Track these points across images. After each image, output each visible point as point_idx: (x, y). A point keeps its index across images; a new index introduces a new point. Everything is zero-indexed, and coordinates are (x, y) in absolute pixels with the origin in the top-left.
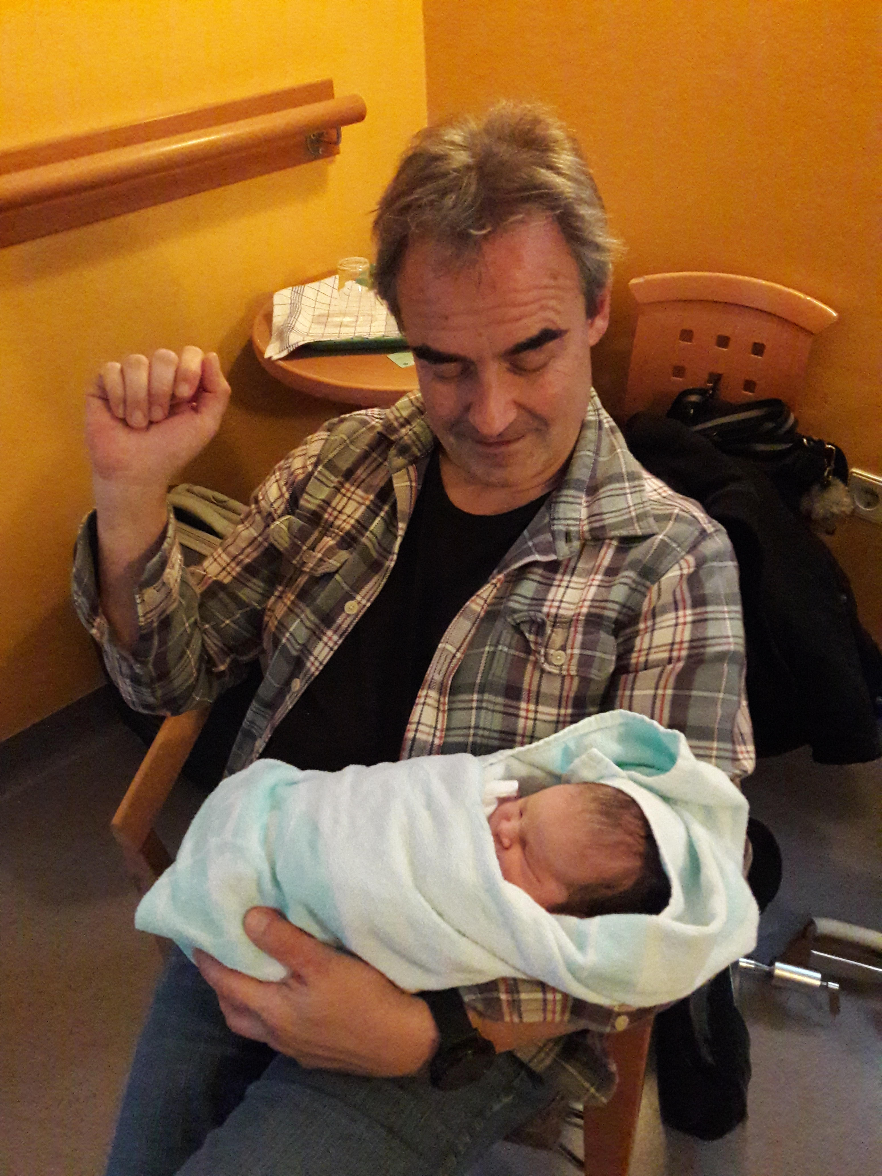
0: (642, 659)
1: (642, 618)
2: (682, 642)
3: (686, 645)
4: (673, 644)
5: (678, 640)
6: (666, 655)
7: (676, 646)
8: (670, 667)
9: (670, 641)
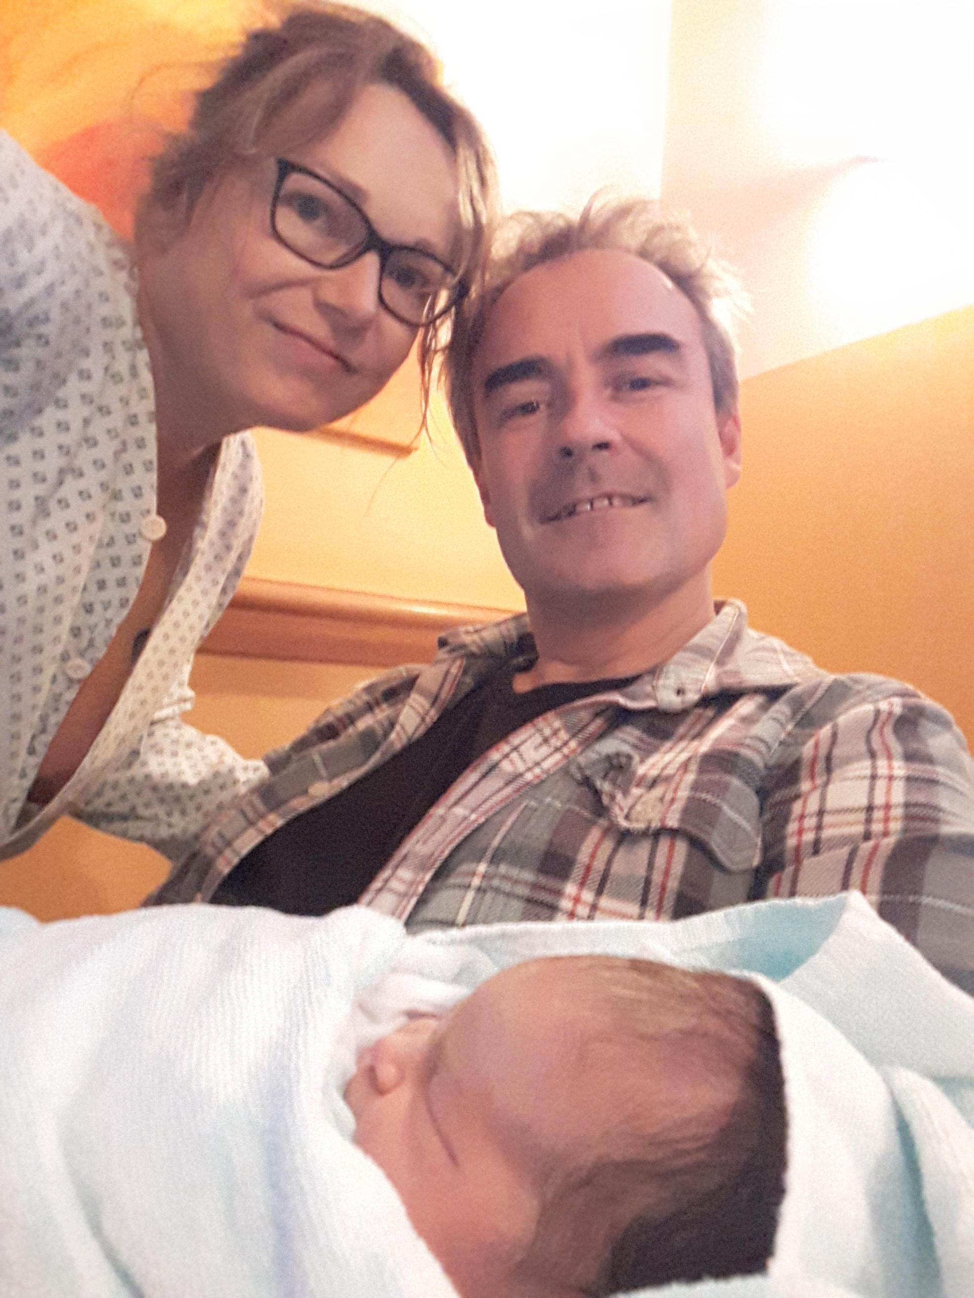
0: (809, 837)
1: (804, 772)
2: (887, 807)
3: (897, 812)
4: (870, 809)
5: (879, 800)
6: (859, 829)
7: (878, 814)
8: (866, 847)
9: (864, 802)
